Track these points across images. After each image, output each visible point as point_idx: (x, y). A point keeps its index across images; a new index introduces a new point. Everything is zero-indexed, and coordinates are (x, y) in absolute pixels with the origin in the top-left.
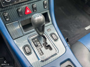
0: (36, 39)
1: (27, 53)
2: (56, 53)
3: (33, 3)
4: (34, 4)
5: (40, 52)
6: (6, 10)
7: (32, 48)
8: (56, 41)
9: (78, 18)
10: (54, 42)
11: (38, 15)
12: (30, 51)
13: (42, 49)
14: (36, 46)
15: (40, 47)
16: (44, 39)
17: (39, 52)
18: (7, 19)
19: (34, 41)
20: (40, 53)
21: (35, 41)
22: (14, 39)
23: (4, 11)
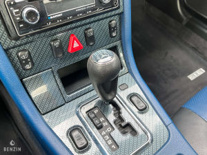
0: (96, 111)
1: (80, 146)
2: (148, 143)
3: (88, 26)
4: (89, 28)
5: (110, 142)
6: (26, 44)
7: (90, 133)
8: (143, 113)
9: (172, 57)
10: (140, 116)
11: (104, 54)
12: (85, 143)
13: (112, 134)
14: (99, 128)
15: (109, 129)
16: (115, 109)
17: (106, 141)
18: (28, 67)
19: (92, 116)
20: (110, 146)
21: (96, 116)
22: (43, 114)
23: (20, 46)
